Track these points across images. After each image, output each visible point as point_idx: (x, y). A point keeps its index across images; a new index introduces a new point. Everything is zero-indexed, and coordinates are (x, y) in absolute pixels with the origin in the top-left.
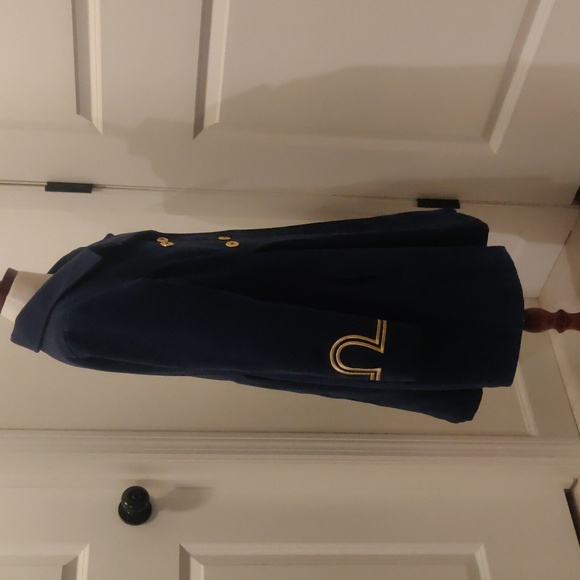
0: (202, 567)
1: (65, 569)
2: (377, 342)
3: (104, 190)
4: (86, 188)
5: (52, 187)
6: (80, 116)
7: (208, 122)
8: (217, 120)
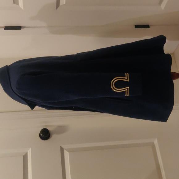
0: (68, 153)
1: (24, 156)
2: (126, 78)
3: (25, 28)
4: (19, 28)
5: (7, 28)
6: (15, 4)
7: (61, 4)
8: (65, 3)
